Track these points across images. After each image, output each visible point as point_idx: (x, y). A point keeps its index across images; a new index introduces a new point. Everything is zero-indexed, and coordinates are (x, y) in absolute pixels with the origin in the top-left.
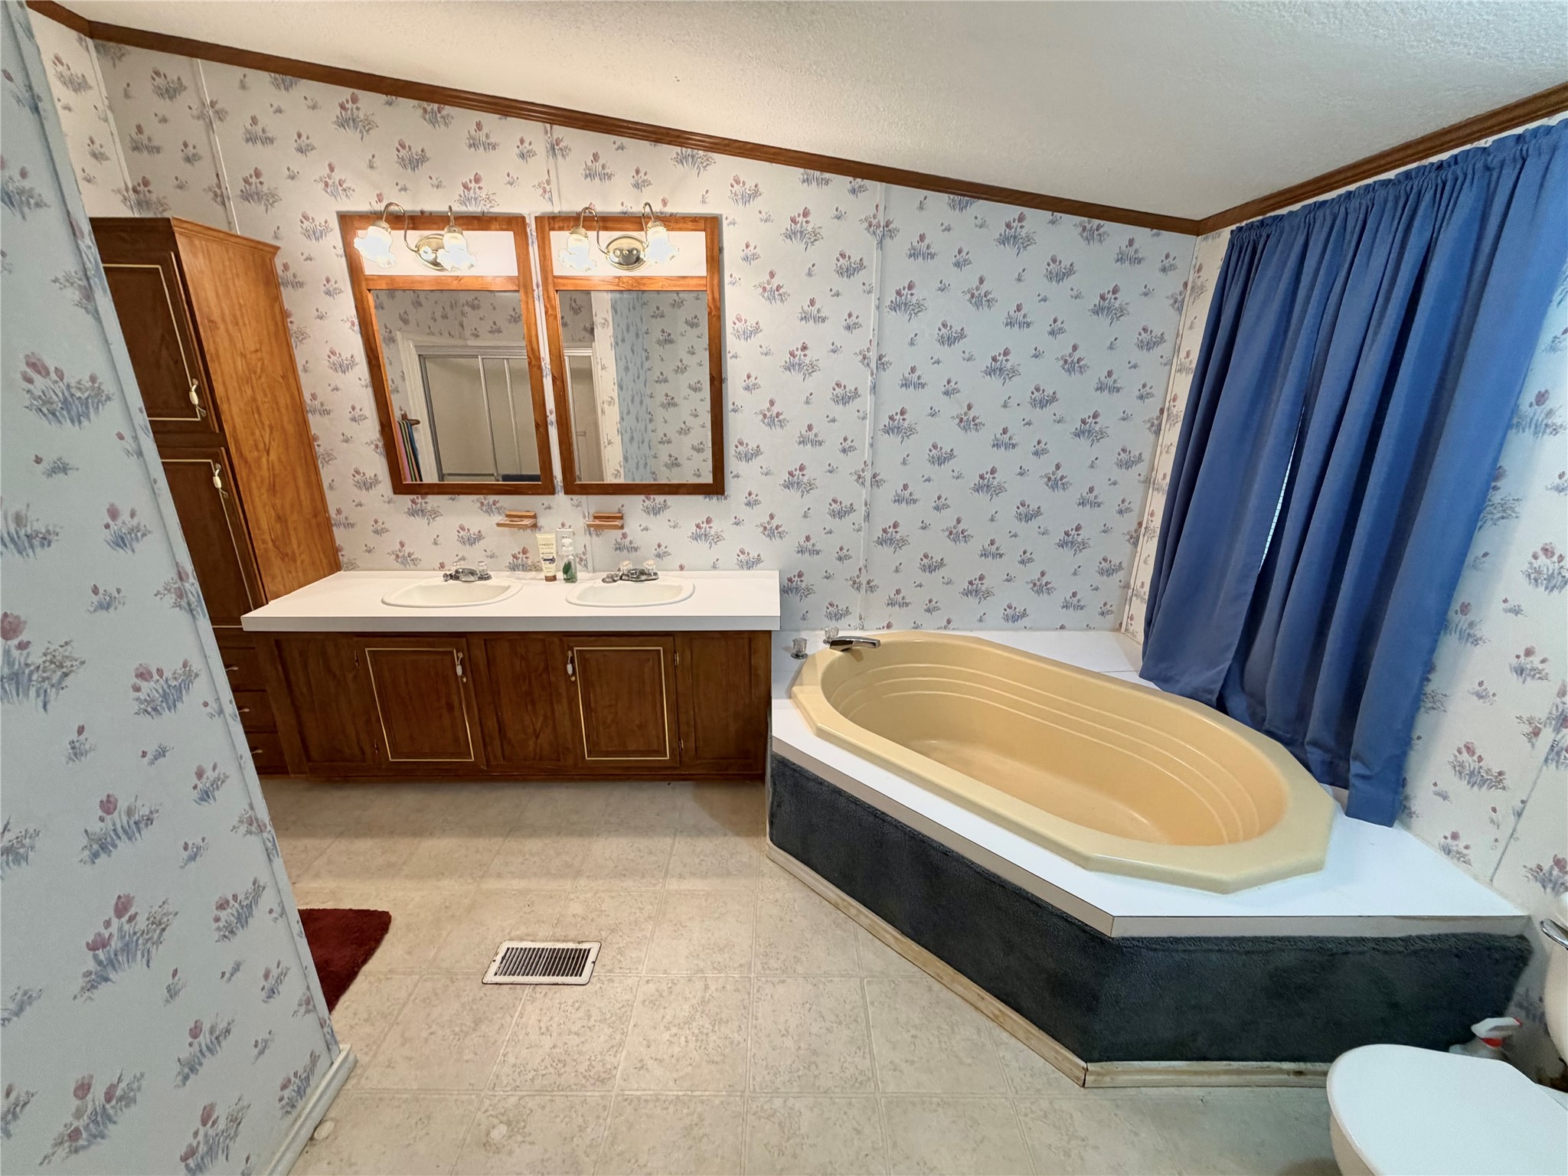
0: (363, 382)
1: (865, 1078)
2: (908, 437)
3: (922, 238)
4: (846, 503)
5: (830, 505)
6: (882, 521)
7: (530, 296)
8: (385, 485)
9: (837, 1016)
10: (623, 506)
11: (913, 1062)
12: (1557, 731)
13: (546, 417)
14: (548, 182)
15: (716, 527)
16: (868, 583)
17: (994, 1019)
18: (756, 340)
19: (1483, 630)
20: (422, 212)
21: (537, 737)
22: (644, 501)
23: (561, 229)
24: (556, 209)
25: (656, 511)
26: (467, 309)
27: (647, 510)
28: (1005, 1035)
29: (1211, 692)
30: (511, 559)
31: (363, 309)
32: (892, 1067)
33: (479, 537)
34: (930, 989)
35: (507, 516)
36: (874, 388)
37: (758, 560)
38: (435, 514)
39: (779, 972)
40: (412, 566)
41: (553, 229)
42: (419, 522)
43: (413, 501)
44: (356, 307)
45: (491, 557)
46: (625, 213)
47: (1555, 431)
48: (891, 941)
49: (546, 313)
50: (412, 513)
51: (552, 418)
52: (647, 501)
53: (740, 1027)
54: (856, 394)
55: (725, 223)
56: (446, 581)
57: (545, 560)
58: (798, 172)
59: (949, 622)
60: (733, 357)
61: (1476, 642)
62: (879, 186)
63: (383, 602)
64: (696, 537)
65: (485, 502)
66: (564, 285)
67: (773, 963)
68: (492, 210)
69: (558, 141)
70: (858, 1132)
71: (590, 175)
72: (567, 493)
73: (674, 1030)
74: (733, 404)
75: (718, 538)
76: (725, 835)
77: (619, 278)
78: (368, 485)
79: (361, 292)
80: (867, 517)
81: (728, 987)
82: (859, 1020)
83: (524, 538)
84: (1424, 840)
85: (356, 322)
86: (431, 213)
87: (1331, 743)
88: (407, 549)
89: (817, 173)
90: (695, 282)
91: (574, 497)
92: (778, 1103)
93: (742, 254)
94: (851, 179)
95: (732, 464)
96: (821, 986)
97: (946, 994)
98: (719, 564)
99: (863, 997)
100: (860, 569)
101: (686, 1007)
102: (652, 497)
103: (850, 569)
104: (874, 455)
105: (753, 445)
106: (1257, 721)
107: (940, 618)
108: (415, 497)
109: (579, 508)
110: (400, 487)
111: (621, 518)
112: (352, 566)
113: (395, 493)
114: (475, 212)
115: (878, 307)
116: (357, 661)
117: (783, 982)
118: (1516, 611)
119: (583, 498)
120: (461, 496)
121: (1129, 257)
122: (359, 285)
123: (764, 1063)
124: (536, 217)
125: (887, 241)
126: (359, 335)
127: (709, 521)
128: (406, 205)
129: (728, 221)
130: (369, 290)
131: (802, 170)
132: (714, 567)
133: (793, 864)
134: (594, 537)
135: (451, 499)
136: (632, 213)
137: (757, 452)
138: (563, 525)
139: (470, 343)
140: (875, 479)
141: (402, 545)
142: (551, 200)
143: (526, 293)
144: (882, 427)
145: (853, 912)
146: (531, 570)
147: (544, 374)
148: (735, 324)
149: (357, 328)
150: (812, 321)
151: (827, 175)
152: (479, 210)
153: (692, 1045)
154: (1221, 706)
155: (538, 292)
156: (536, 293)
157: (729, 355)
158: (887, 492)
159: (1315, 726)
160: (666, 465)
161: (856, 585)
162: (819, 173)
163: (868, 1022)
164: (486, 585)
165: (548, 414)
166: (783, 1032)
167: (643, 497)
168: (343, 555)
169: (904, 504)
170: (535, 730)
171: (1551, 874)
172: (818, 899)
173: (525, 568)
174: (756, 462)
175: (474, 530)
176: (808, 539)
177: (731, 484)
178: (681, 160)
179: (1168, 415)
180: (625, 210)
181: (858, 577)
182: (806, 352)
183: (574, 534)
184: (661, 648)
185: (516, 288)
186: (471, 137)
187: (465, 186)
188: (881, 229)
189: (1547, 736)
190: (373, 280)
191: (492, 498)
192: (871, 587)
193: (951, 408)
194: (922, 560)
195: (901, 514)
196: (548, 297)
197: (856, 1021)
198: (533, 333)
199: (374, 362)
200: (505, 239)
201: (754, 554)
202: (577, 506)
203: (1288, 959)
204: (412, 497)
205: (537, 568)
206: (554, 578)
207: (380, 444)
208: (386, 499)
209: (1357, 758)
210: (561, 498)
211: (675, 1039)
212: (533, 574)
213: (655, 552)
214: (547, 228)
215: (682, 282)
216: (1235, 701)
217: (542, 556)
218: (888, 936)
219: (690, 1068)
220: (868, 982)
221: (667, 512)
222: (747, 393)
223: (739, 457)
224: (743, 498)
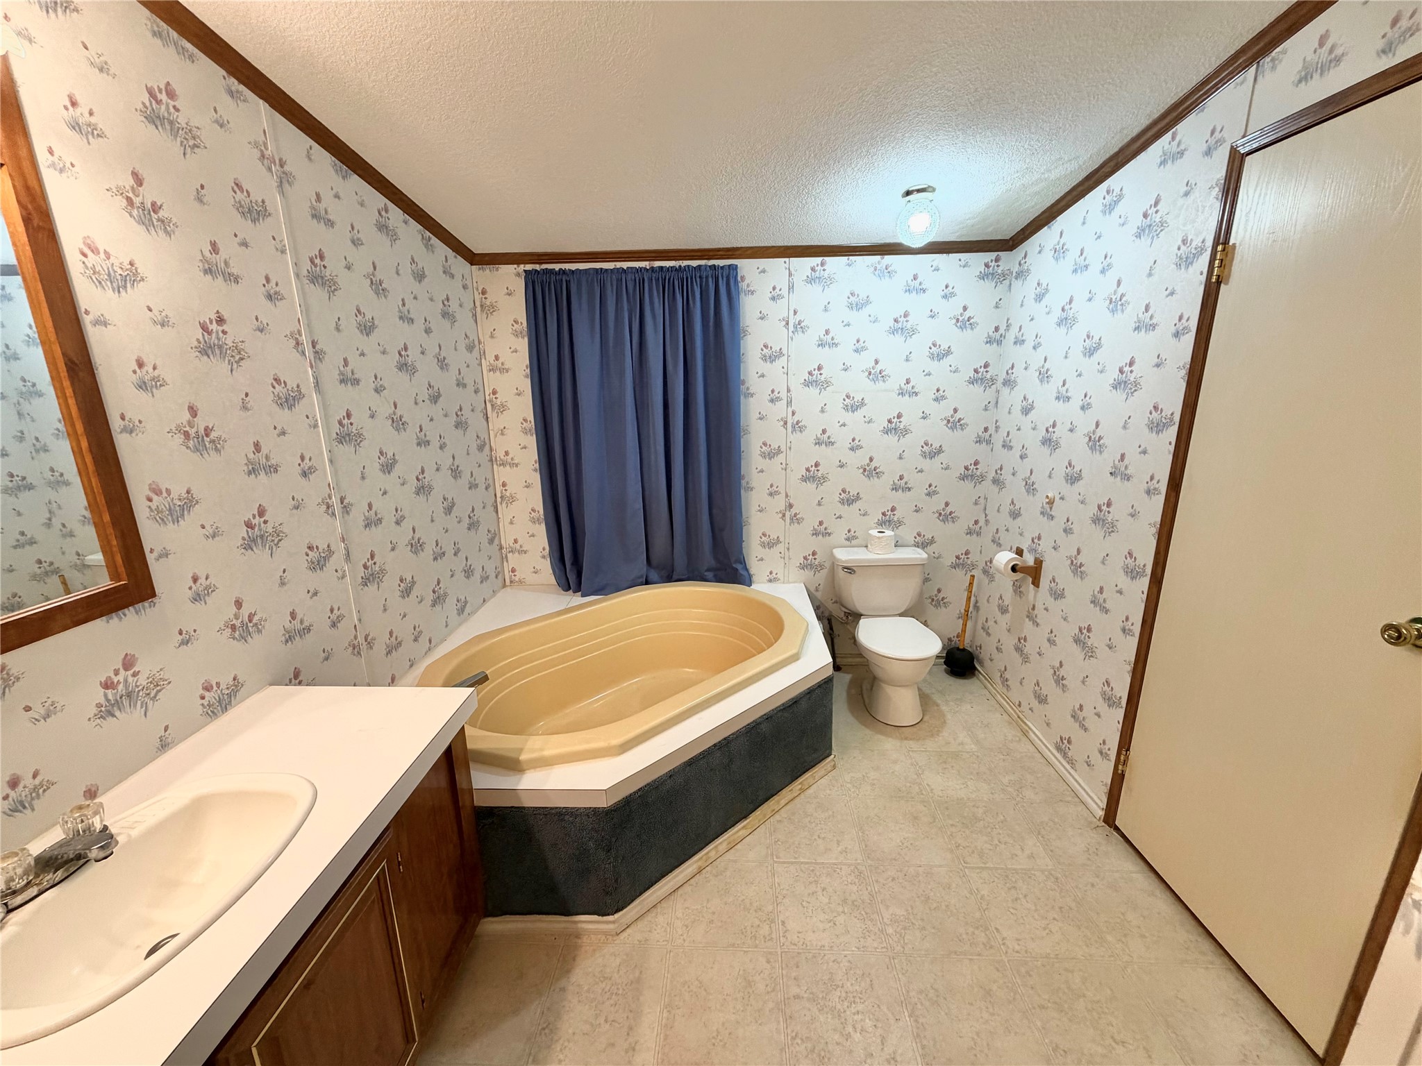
2: (359, 445)
3: (318, 197)
4: (323, 545)
5: (307, 555)
6: (360, 556)
11: (838, 841)
16: (366, 640)
18: (137, 295)
47: (752, 396)
54: (299, 394)
58: (142, 11)
59: (430, 642)
60: (97, 323)
61: (752, 490)
62: (261, 104)
64: (105, 713)
70: (893, 879)
74: (123, 418)
75: (155, 687)
80: (347, 556)
82: (811, 868)
84: (758, 583)
89: (174, 34)
92: (890, 930)
93: (67, 116)
94: (226, 74)
95: (154, 535)
96: (785, 892)
98: (171, 734)
99: (792, 863)
100: (355, 627)
103: (346, 630)
104: (335, 473)
105: (178, 490)
106: (667, 579)
115: (297, 276)
117: (783, 923)
121: (448, 271)
125: (287, 187)
127: (128, 664)
131: (147, 12)
132: (164, 745)
137: (189, 502)
140: (345, 506)
144: (335, 435)
145: (713, 854)
148: (84, 255)
150: (220, 278)
151: (189, 46)
157: (90, 320)
158: (357, 517)
161: (355, 649)
163: (812, 863)
169: (373, 527)
171: (804, 564)
172: (687, 888)
174: (190, 522)
176: (293, 616)
177: (162, 572)
179: (492, 405)
181: (356, 637)
182: (225, 327)
184: (385, 863)
188: (276, 167)
192: (370, 644)
193: (383, 408)
194: (399, 586)
195: (374, 538)
197: (812, 871)
201: (227, 679)
218: (741, 833)
220: (777, 857)
221: (13, 693)
222: (143, 395)
223: (160, 517)
224: (184, 591)
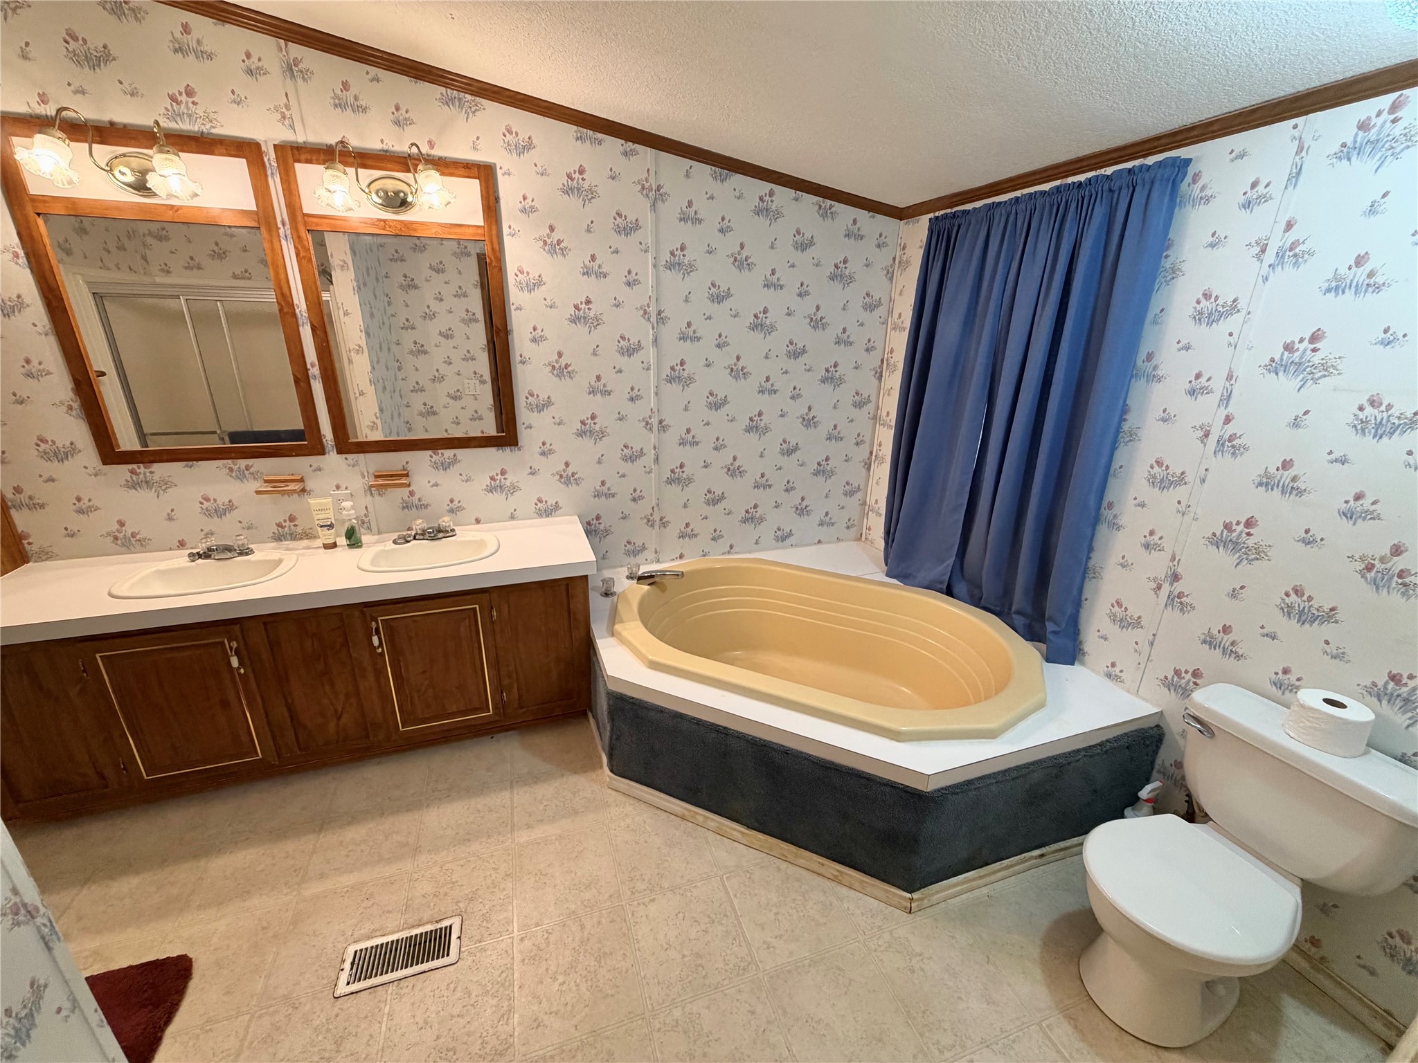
0: (40, 329)
1: (746, 964)
2: (687, 385)
3: (690, 204)
4: (637, 448)
5: (622, 450)
6: (670, 462)
7: (274, 233)
8: (88, 453)
9: (709, 917)
10: (407, 463)
11: (781, 936)
12: (1171, 585)
13: (307, 370)
14: (288, 107)
15: (511, 478)
16: (661, 520)
17: (835, 879)
18: (540, 293)
19: (1123, 521)
20: (112, 124)
21: (339, 718)
22: (431, 457)
23: (309, 161)
24: (301, 139)
25: (445, 466)
26: (149, 240)
27: (436, 466)
28: (844, 891)
29: (942, 582)
30: (275, 529)
31: (31, 237)
32: (765, 946)
33: (231, 507)
34: (779, 869)
35: (266, 481)
36: (655, 341)
37: (557, 507)
38: (166, 485)
39: (648, 892)
40: (138, 548)
41: (299, 161)
42: (144, 496)
43: (132, 472)
44: (19, 234)
45: (249, 528)
46: (387, 151)
47: (1159, 380)
48: (737, 835)
49: (297, 255)
50: (134, 486)
51: (315, 371)
52: (434, 456)
53: (624, 954)
54: (639, 346)
55: (499, 173)
56: (193, 561)
57: (321, 527)
58: (572, 129)
59: (731, 547)
60: (517, 309)
61: (1118, 528)
62: (650, 152)
63: (111, 595)
64: (490, 490)
65: (235, 468)
66: (317, 225)
67: (640, 886)
68: (214, 131)
69: (296, 62)
70: (753, 1013)
71: (340, 105)
72: (339, 452)
73: (561, 979)
74: (521, 356)
75: (514, 489)
76: (562, 775)
77: (384, 221)
78: (63, 455)
79: (26, 217)
80: (657, 460)
81: (604, 920)
82: (728, 914)
83: (291, 505)
84: (1093, 670)
85: (21, 253)
86: (125, 126)
87: (1029, 610)
88: (129, 529)
89: (590, 133)
90: (472, 231)
91: (350, 456)
92: (677, 1013)
93: (520, 206)
94: (623, 142)
95: (524, 415)
96: (689, 894)
97: (792, 870)
98: (517, 514)
99: (727, 893)
100: (653, 508)
101: (567, 953)
102: (440, 451)
103: (644, 507)
104: (659, 402)
105: (543, 396)
106: (976, 601)
107: (723, 544)
108: (135, 466)
109: (356, 468)
110: (109, 453)
111: (407, 475)
112: (46, 555)
113: (105, 463)
114: (191, 131)
115: (655, 266)
116: (84, 671)
117: (653, 900)
118: (1142, 505)
119: (361, 457)
120: (200, 462)
121: (854, 235)
122: (21, 206)
123: (656, 981)
124: (275, 145)
125: (659, 204)
126: (28, 271)
127: (503, 472)
128: (85, 111)
129: (503, 171)
130: (39, 214)
131: (575, 128)
132: (512, 517)
133: (636, 788)
134: (377, 498)
135: (187, 466)
136: (394, 152)
137: (549, 403)
138: (338, 487)
139: (158, 280)
140: (662, 426)
141: (121, 524)
142: (292, 127)
143: (269, 231)
144: (665, 377)
145: (700, 819)
146: (301, 539)
147: (300, 323)
148: (517, 276)
149: (23, 260)
150: (593, 276)
151: (600, 136)
152: (196, 129)
153: (583, 988)
154: (949, 592)
155: (284, 231)
156: (281, 231)
157: (513, 308)
158: (673, 436)
159: (1019, 599)
160: (421, 414)
161: (650, 522)
162: (591, 132)
163: (736, 913)
164: (249, 561)
165: (309, 366)
166: (665, 946)
167: (430, 452)
168: (29, 544)
169: (688, 445)
170: (336, 711)
171: (1173, 681)
172: (664, 815)
173: (294, 537)
174: (548, 413)
175: (223, 500)
176: (603, 483)
177: (523, 435)
178: (448, 102)
179: (888, 364)
180: (386, 148)
181: (652, 515)
182: (590, 306)
183: (352, 495)
184: (477, 606)
185: (254, 224)
186: (175, 40)
187: (173, 98)
188: (654, 192)
189: (1166, 588)
190: (44, 202)
191: (243, 463)
192: (664, 524)
193: (724, 359)
194: (706, 495)
195: (686, 454)
196: (299, 237)
197: (726, 915)
198: (282, 276)
199: (55, 304)
200: (238, 167)
201: (551, 502)
202: (353, 466)
203: (1036, 776)
204: (130, 466)
205: (308, 535)
206: (334, 545)
207: (76, 405)
208: (91, 471)
209: (1050, 619)
210: (333, 459)
211: (564, 988)
212: (305, 543)
213: (448, 508)
214: (291, 160)
215: (458, 230)
216: (960, 587)
217: (317, 522)
218: (735, 833)
219: (587, 1009)
220: (727, 878)
221: (457, 466)
222: (534, 345)
223: (530, 408)
224: (537, 449)
